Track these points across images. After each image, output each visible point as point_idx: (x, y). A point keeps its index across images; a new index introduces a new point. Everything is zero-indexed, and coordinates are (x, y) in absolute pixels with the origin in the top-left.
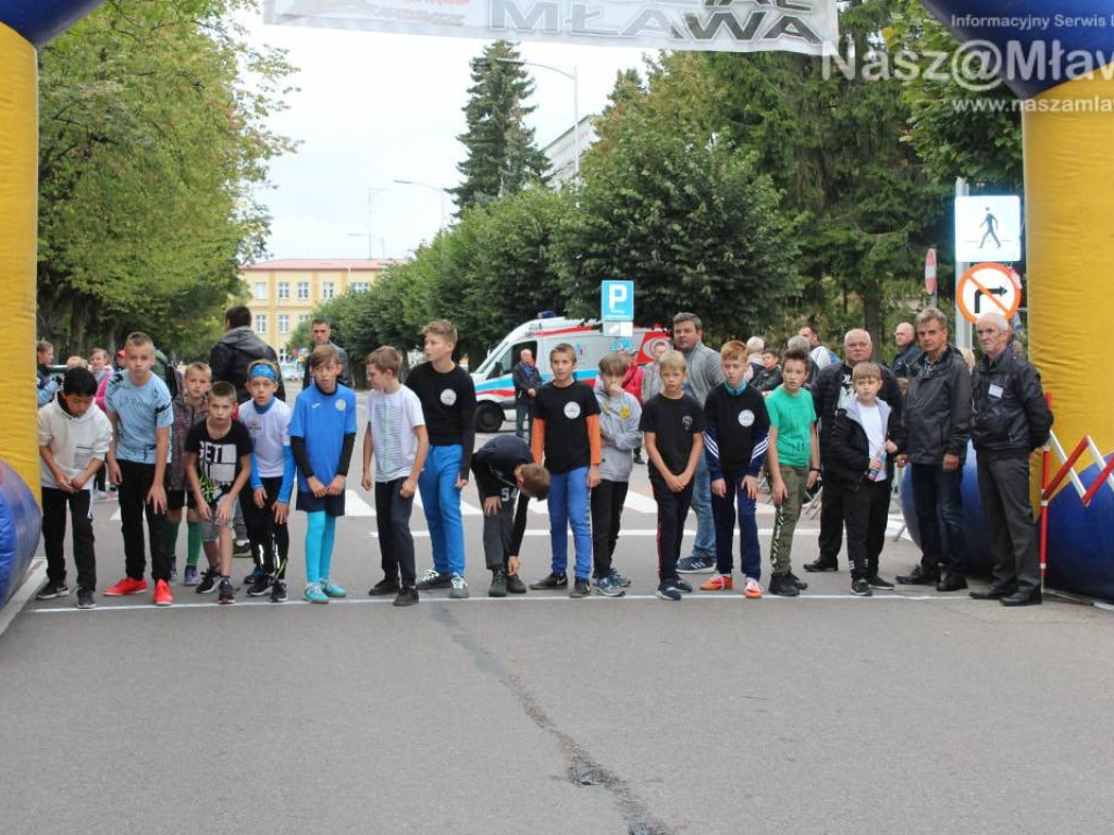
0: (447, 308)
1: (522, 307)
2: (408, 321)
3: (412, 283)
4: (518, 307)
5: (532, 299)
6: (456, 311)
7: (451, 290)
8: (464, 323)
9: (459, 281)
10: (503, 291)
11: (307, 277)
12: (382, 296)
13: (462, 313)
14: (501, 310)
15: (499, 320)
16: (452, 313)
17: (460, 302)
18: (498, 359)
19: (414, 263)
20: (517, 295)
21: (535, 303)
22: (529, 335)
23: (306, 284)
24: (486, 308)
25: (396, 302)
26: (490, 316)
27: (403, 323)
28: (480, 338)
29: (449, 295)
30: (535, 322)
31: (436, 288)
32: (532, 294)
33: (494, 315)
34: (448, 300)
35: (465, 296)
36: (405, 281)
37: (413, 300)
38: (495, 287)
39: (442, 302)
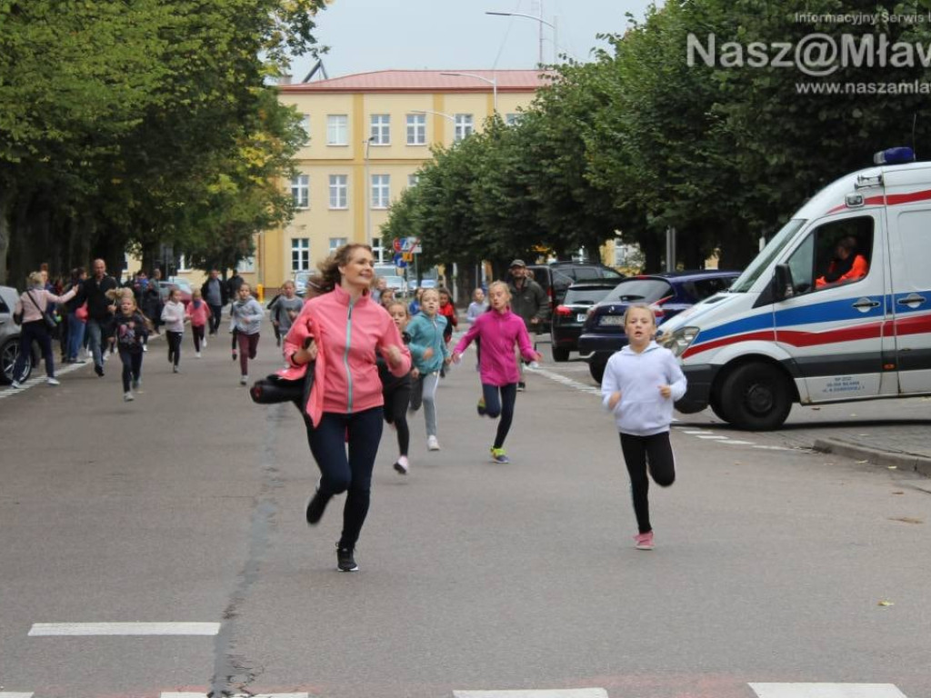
0: (672, 149)
1: (834, 143)
2: (594, 179)
3: (604, 100)
4: (825, 143)
5: (858, 125)
6: (690, 155)
7: (681, 111)
8: (709, 181)
9: (697, 91)
10: (792, 109)
11: (424, 103)
12: (546, 129)
13: (704, 159)
14: (788, 151)
15: (784, 173)
16: (683, 160)
17: (700, 136)
18: (780, 260)
19: (607, 66)
20: (823, 116)
21: (863, 134)
22: (853, 203)
23: (422, 117)
24: (754, 146)
25: (571, 140)
26: (766, 164)
27: (585, 183)
28: (743, 214)
29: (677, 123)
30: (871, 173)
31: (649, 105)
32: (857, 114)
33: (774, 161)
34: (673, 133)
35: (708, 123)
36: (589, 97)
37: (603, 137)
38: (775, 100)
39: (661, 138)
